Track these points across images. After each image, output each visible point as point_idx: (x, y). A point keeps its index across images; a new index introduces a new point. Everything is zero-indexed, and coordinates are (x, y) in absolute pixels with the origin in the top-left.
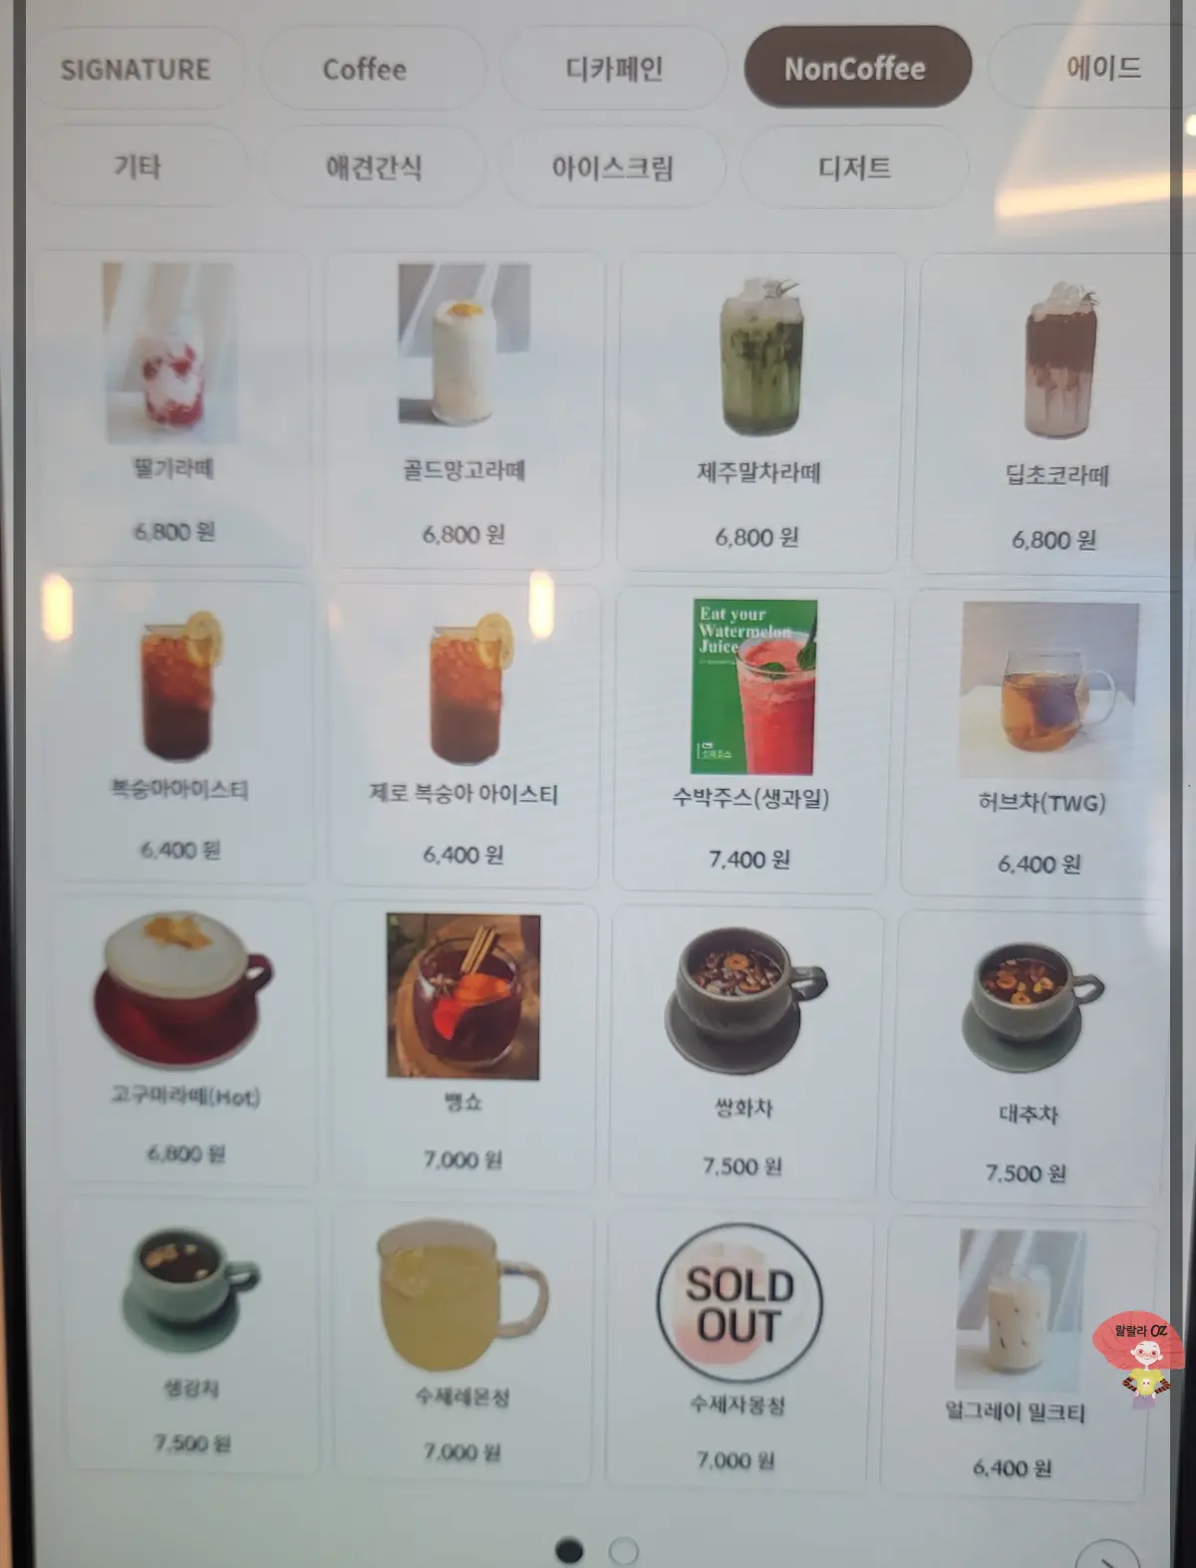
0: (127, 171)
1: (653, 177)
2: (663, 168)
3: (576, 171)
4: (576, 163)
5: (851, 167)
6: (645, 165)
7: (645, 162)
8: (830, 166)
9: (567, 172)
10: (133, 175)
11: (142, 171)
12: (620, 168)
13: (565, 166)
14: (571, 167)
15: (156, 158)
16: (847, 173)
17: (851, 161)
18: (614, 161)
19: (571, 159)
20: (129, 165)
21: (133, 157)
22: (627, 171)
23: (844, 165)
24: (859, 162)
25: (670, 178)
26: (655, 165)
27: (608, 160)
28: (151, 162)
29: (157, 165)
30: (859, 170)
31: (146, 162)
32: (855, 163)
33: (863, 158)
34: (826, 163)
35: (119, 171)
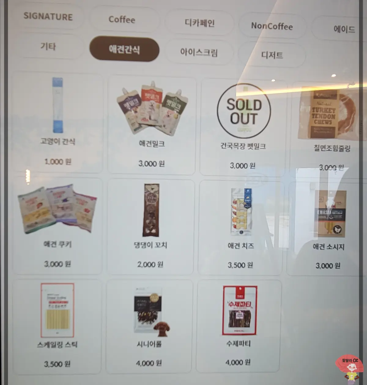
0: (45, 47)
1: (211, 55)
2: (215, 53)
3: (188, 53)
4: (188, 50)
5: (271, 55)
6: (209, 52)
7: (209, 51)
8: (265, 55)
9: (185, 53)
10: (47, 49)
11: (50, 48)
12: (201, 52)
13: (184, 51)
14: (186, 51)
15: (54, 44)
16: (270, 57)
17: (271, 53)
18: (199, 51)
19: (186, 49)
20: (45, 46)
21: (47, 44)
22: (203, 53)
23: (269, 54)
24: (273, 53)
25: (216, 56)
26: (212, 52)
27: (198, 50)
28: (53, 45)
29: (55, 46)
30: (273, 56)
31: (51, 45)
32: (272, 54)
33: (275, 53)
34: (264, 54)
35: (42, 48)
